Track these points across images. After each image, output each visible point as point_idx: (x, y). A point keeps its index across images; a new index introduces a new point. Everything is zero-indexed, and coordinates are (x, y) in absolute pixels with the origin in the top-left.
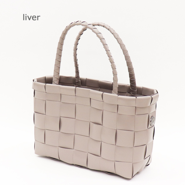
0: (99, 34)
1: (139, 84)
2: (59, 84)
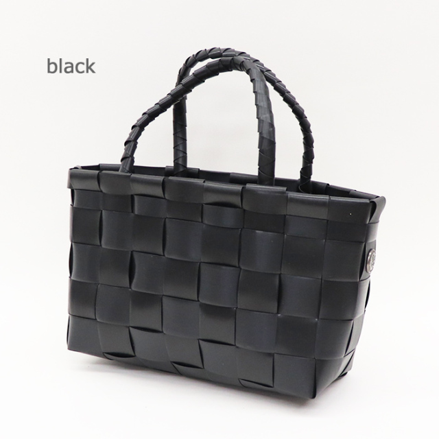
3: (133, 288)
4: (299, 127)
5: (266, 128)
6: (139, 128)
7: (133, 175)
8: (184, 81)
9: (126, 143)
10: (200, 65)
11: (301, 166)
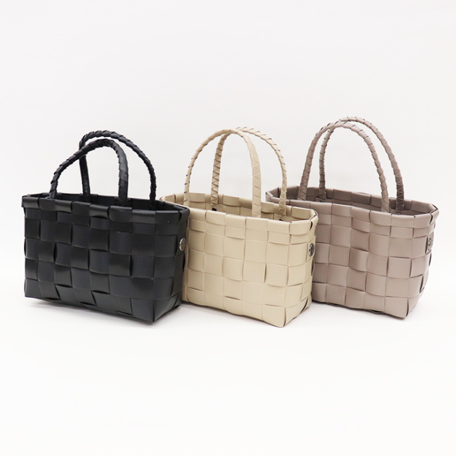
0: (361, 132)
1: (408, 197)
2: (307, 200)
3: (56, 263)
4: (148, 171)
5: (124, 175)
6: (58, 174)
7: (56, 200)
8: (83, 148)
9: (52, 183)
10: (90, 141)
11: (150, 192)
